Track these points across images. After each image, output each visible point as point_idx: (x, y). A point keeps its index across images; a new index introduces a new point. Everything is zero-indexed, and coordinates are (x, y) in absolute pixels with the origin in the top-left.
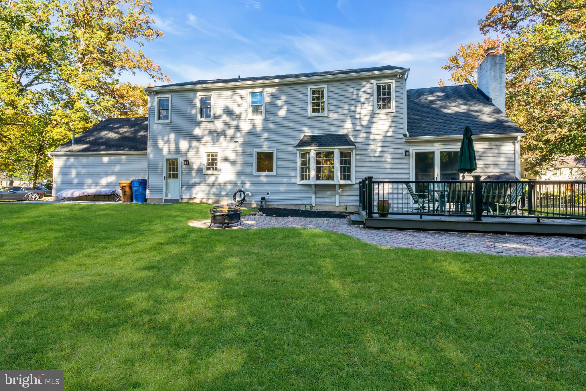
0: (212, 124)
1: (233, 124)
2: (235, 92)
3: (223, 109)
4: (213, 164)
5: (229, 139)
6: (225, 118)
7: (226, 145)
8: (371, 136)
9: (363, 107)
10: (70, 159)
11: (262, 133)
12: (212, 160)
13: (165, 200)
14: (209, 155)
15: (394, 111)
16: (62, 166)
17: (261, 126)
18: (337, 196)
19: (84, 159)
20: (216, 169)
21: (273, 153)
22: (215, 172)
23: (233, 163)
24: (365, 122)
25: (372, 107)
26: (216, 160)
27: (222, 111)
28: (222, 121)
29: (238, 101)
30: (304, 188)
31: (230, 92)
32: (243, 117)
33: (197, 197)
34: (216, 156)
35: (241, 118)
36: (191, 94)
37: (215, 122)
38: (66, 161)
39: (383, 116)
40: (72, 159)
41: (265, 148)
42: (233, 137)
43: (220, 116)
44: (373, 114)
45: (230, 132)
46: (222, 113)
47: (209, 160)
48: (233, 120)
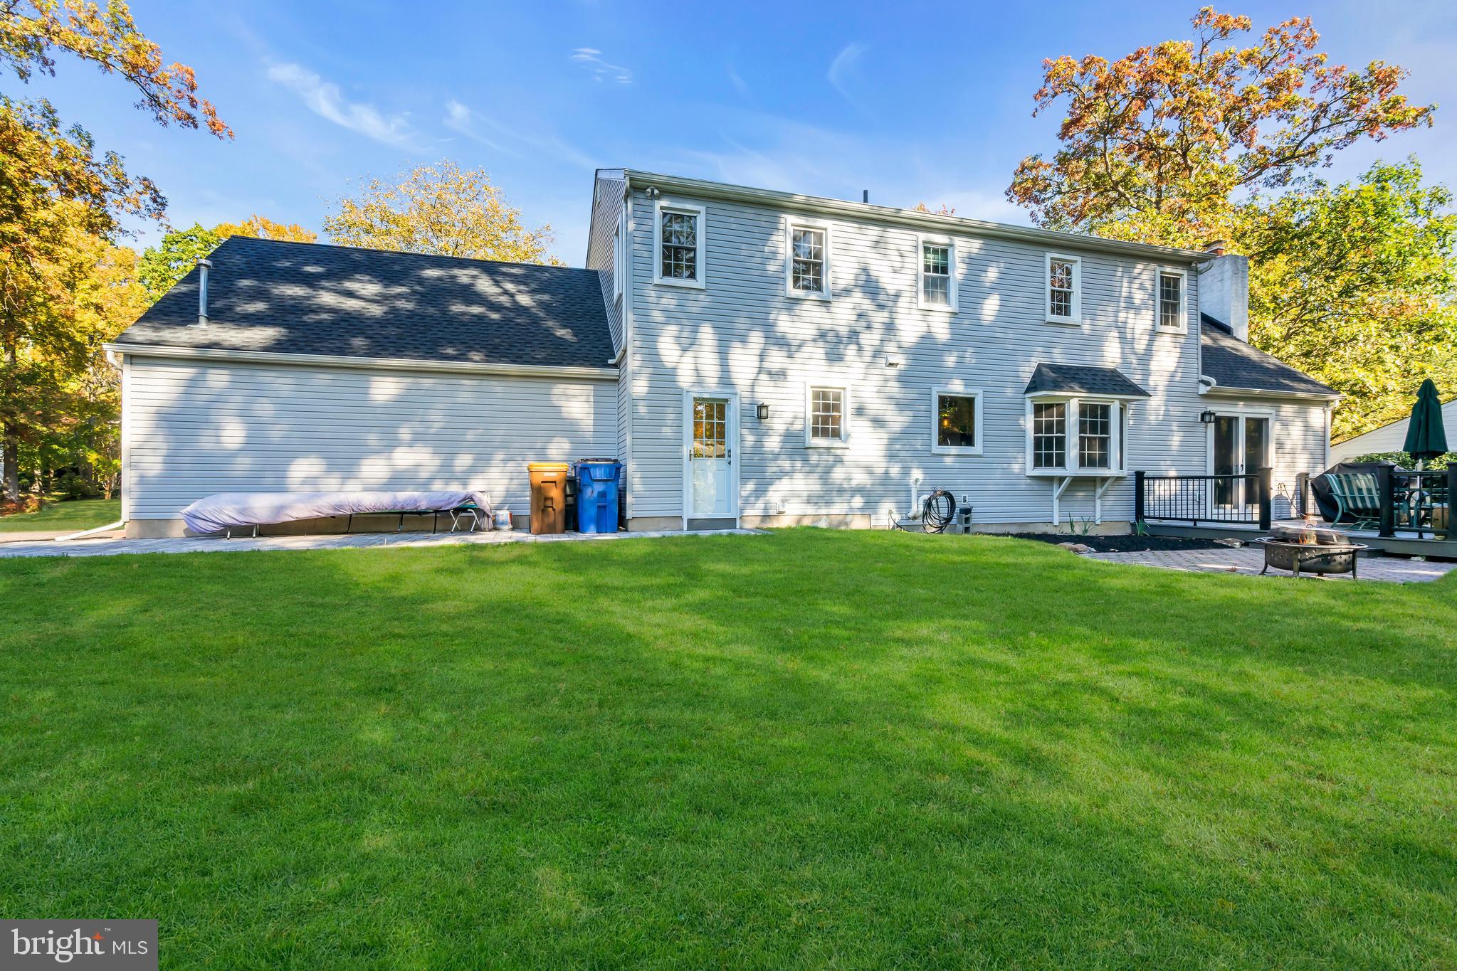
0: (824, 309)
1: (880, 318)
2: (886, 234)
3: (855, 271)
4: (825, 420)
5: (870, 354)
6: (858, 297)
7: (863, 371)
8: (1151, 378)
9: (1139, 317)
10: (209, 377)
11: (948, 347)
12: (827, 408)
13: (690, 521)
14: (816, 396)
15: (1185, 332)
16: (169, 403)
17: (947, 331)
18: (1098, 502)
19: (284, 383)
20: (836, 434)
21: (974, 399)
22: (836, 443)
23: (878, 422)
24: (1141, 346)
25: (1151, 318)
26: (836, 408)
27: (852, 277)
28: (851, 306)
29: (892, 258)
30: (1036, 486)
31: (873, 232)
32: (903, 303)
33: (788, 512)
34: (837, 398)
35: (899, 304)
36: (764, 217)
37: (834, 304)
38: (193, 383)
39: (1167, 338)
40: (219, 378)
41: (957, 387)
42: (877, 353)
43: (847, 292)
44: (1154, 334)
45: (870, 340)
46: (853, 283)
47: (816, 409)
48: (881, 307)
